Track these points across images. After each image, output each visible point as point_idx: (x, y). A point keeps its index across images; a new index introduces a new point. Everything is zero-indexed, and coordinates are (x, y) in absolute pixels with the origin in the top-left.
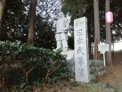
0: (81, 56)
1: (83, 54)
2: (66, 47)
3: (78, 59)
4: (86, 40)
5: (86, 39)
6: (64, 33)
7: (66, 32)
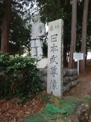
0: (55, 66)
1: (57, 63)
2: (41, 55)
3: (51, 69)
4: (61, 48)
5: (62, 46)
6: (39, 40)
7: (41, 38)
